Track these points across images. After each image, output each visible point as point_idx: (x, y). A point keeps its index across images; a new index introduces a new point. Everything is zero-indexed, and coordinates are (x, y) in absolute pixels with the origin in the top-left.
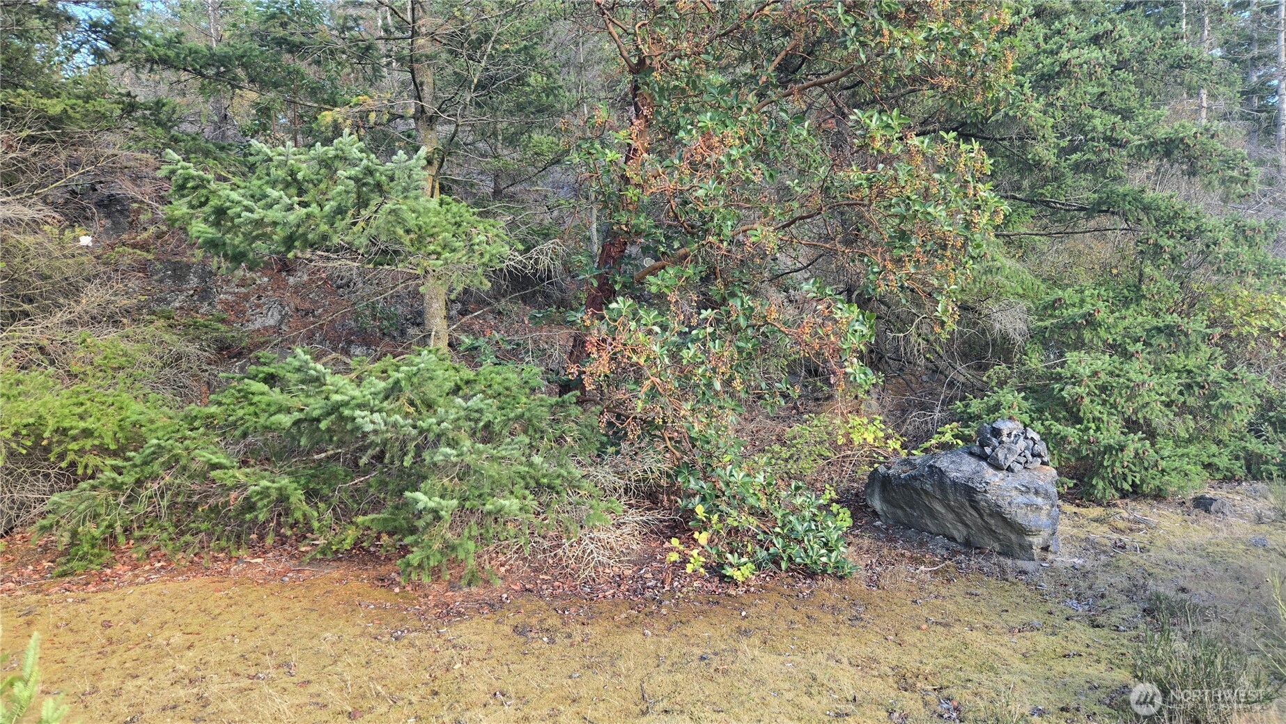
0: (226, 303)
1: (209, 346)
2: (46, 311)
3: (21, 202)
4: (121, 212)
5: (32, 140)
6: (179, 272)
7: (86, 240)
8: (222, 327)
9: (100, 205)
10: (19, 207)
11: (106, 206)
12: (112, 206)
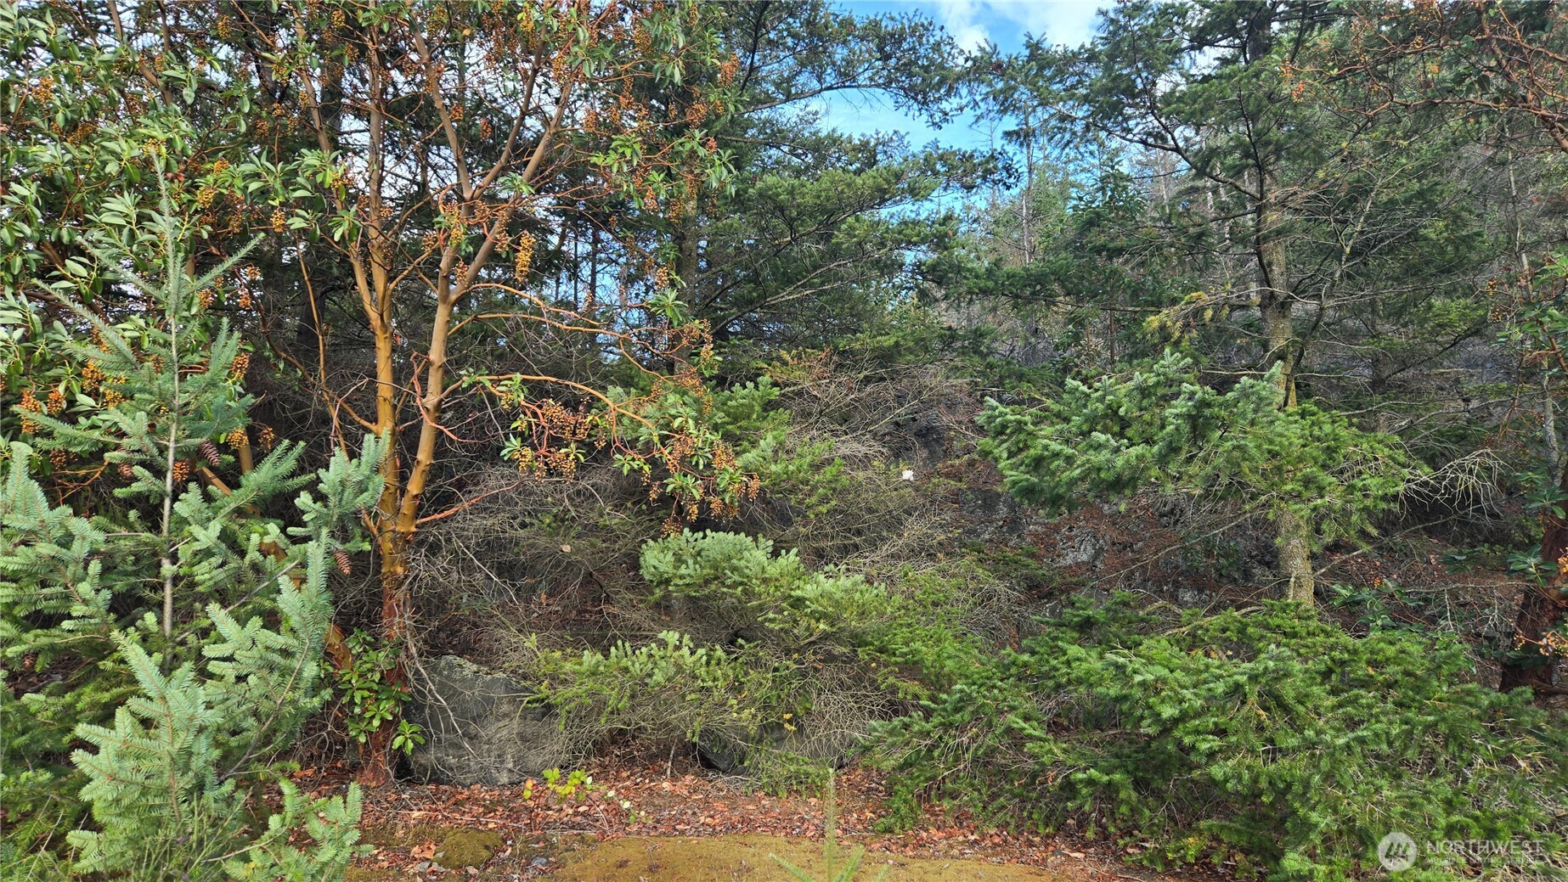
0: (1036, 535)
1: (1019, 585)
2: (874, 545)
3: (856, 439)
4: (937, 441)
5: (867, 380)
6: (989, 501)
7: (908, 475)
8: (1033, 563)
9: (918, 434)
10: (855, 445)
11: (924, 436)
12: (930, 436)
